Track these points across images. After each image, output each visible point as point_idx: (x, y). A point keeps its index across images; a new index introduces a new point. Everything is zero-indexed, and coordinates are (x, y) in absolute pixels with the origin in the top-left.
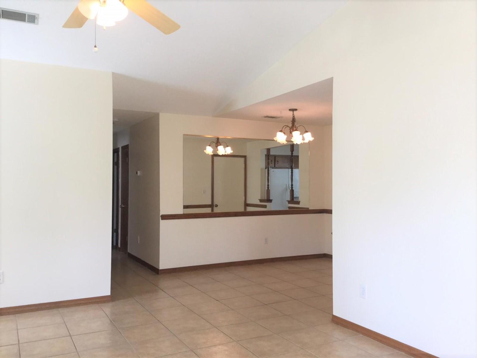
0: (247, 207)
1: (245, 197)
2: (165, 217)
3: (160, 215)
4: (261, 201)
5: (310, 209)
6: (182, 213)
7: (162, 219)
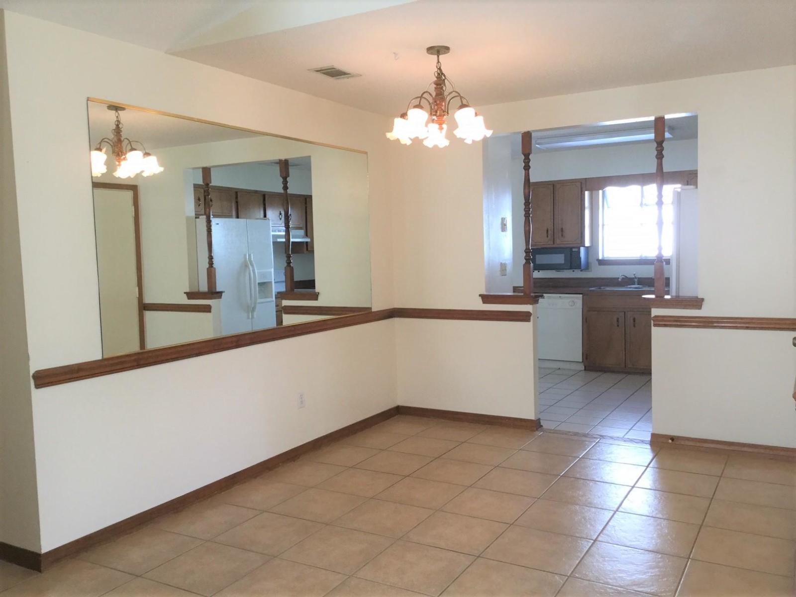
0: (144, 311)
1: (139, 289)
2: (46, 379)
3: (31, 374)
4: (190, 295)
5: (374, 310)
6: (99, 357)
7: (38, 386)
